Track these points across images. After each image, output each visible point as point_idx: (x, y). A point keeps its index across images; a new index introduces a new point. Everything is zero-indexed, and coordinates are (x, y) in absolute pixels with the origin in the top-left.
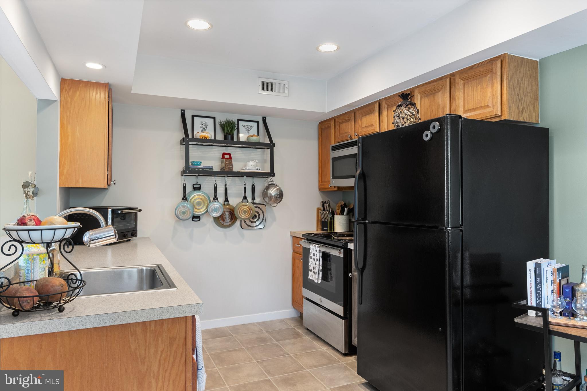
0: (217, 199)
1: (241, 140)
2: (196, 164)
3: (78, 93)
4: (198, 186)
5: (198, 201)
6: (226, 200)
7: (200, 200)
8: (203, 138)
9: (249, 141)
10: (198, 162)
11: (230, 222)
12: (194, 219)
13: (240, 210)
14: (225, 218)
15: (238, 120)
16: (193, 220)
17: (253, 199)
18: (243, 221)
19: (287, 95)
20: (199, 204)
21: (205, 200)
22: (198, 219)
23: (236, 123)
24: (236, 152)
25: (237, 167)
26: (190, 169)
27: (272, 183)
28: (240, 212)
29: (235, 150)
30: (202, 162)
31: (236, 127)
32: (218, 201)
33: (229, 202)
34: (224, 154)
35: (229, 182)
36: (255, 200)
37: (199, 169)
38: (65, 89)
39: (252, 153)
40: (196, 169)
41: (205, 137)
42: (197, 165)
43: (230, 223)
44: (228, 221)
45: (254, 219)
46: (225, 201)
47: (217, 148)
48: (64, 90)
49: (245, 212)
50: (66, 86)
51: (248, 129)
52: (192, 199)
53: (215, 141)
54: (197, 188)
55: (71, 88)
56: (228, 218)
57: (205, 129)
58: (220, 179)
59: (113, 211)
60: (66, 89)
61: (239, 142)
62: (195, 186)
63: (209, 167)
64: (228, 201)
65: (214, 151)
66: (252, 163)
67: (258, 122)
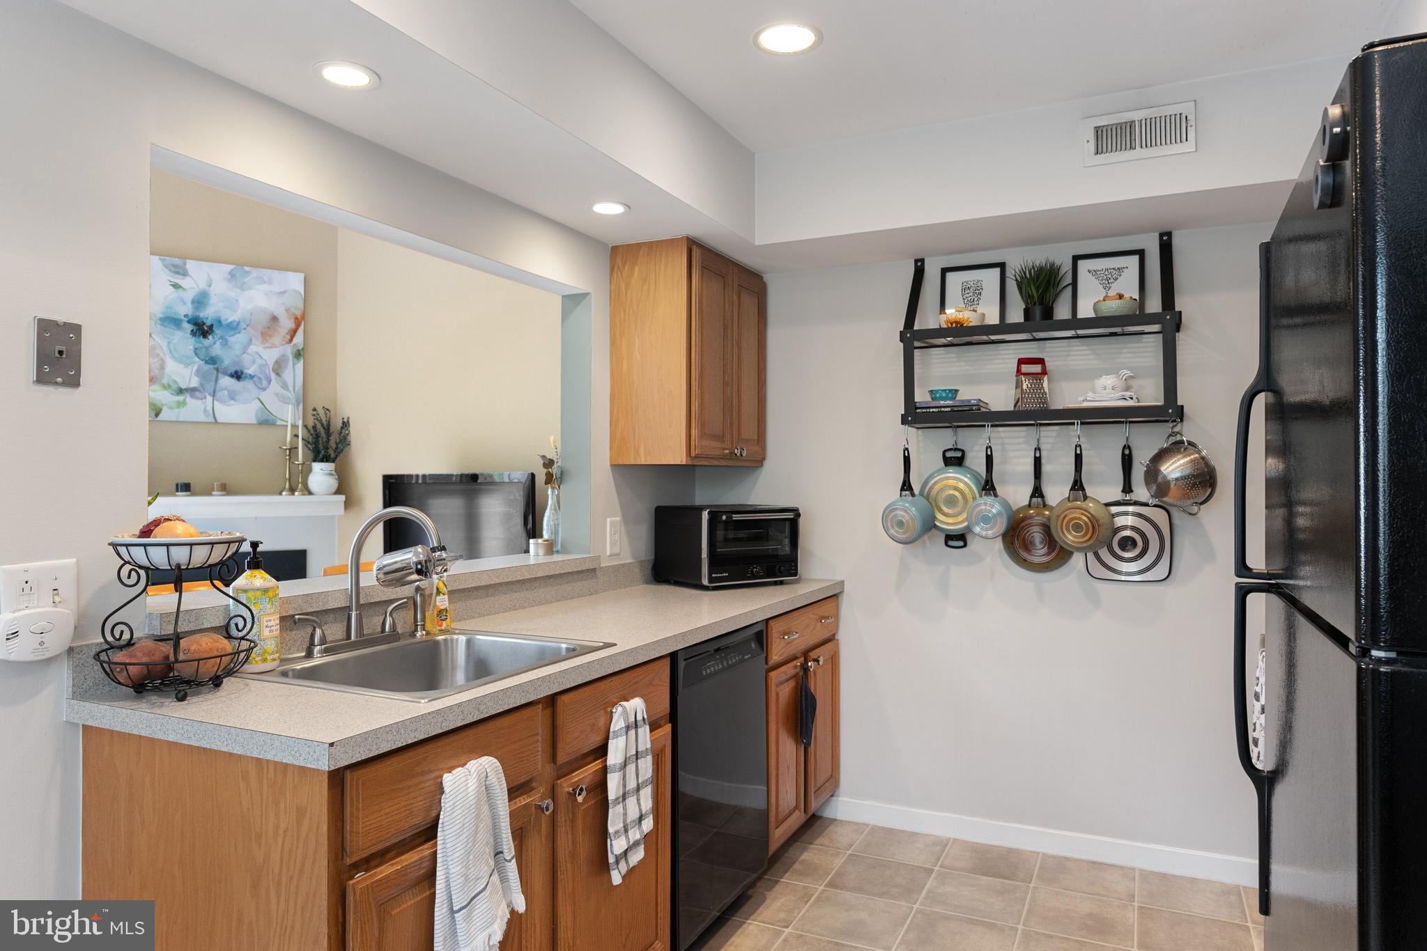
0: (993, 488)
1: (1081, 315)
2: (938, 395)
3: (637, 269)
4: (959, 454)
5: (950, 495)
6: (1037, 492)
7: (957, 494)
8: (952, 324)
9: (1099, 315)
10: (945, 390)
11: (1048, 554)
12: (950, 543)
13: (1063, 521)
14: (1032, 543)
15: (1076, 259)
16: (947, 544)
17: (1127, 488)
18: (1090, 556)
19: (1189, 147)
20: (951, 501)
21: (967, 491)
22: (961, 543)
23: (1067, 267)
24: (1072, 353)
25: (1067, 395)
26: (918, 411)
27: (1178, 438)
28: (1064, 527)
29: (1069, 346)
30: (956, 391)
31: (1069, 279)
32: (996, 495)
33: (1046, 499)
34: (1022, 361)
35: (1051, 440)
36: (1132, 491)
37: (943, 409)
38: (616, 266)
39: (1125, 350)
40: (934, 410)
41: (957, 322)
42: (941, 398)
43: (1045, 559)
44: (1039, 554)
45: (1128, 551)
46: (1033, 496)
47: (1013, 347)
48: (616, 269)
49: (1077, 528)
50: (619, 260)
51: (1107, 279)
52: (932, 488)
53: (1004, 327)
54: (955, 460)
55: (625, 263)
56: (1041, 543)
57: (976, 299)
58: (1023, 434)
59: (714, 516)
60: (618, 267)
61: (1075, 322)
62: (949, 454)
63: (969, 401)
64: (1042, 496)
65: (1004, 356)
66: (1108, 381)
67: (1141, 253)
